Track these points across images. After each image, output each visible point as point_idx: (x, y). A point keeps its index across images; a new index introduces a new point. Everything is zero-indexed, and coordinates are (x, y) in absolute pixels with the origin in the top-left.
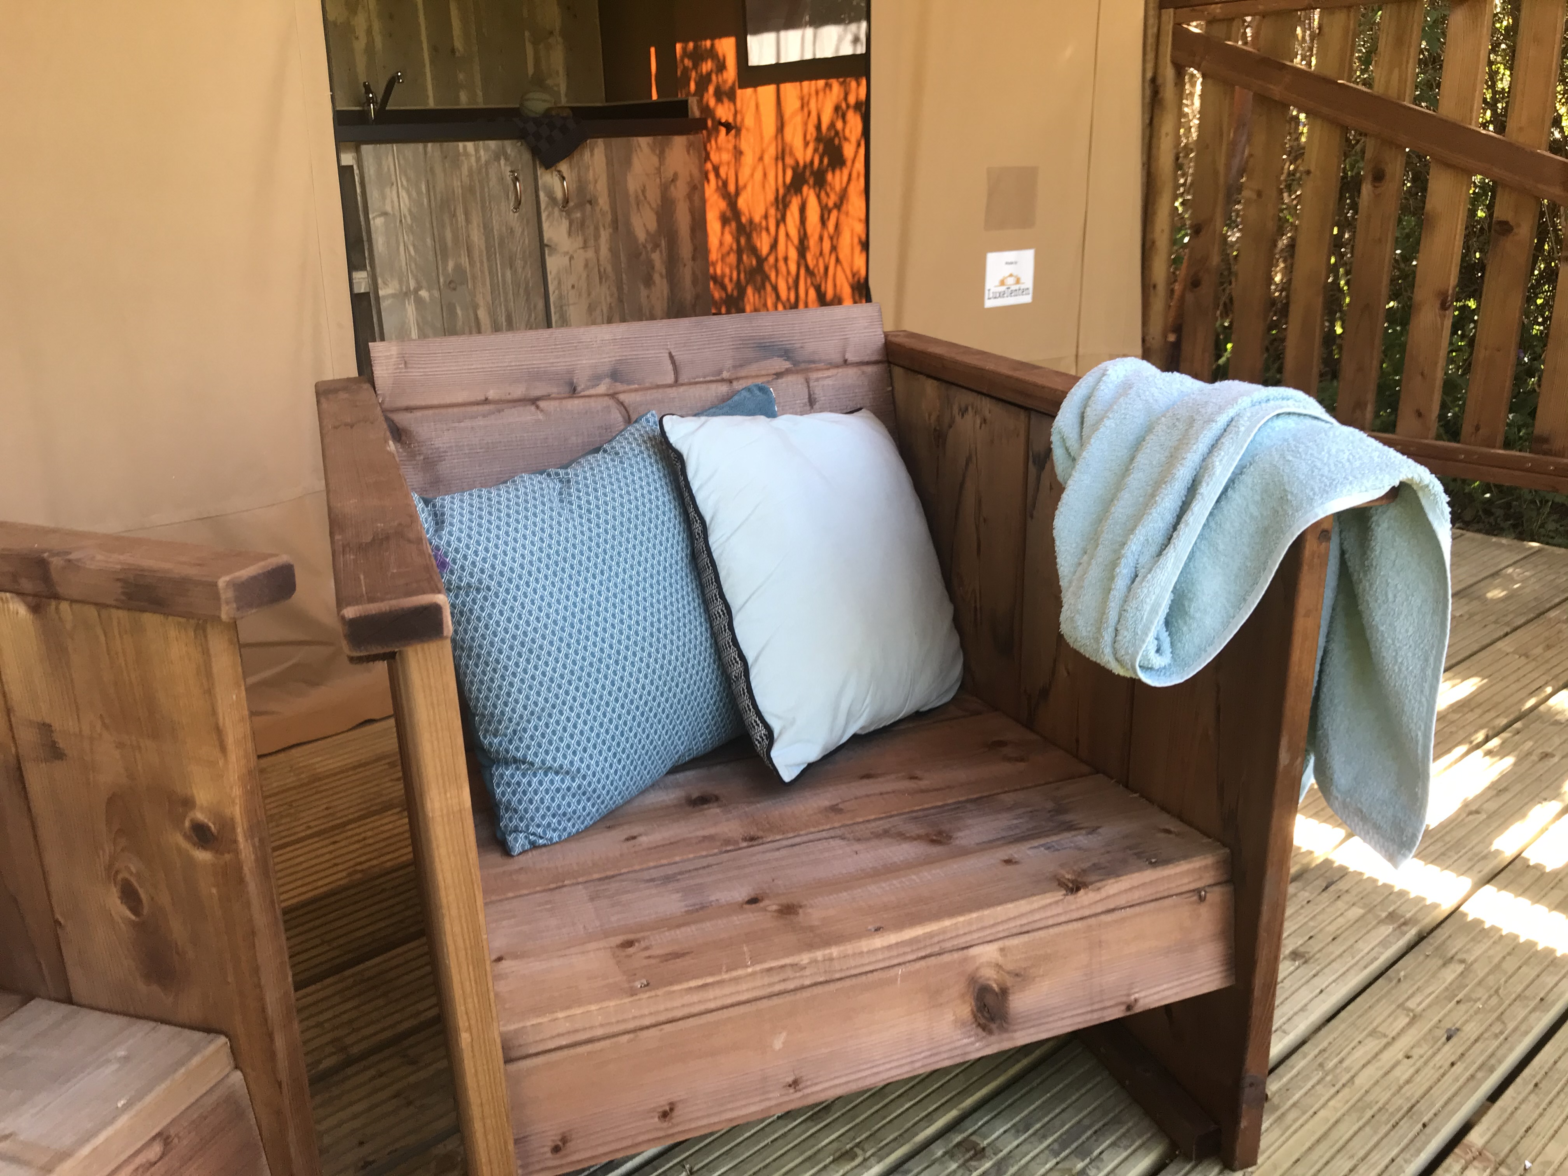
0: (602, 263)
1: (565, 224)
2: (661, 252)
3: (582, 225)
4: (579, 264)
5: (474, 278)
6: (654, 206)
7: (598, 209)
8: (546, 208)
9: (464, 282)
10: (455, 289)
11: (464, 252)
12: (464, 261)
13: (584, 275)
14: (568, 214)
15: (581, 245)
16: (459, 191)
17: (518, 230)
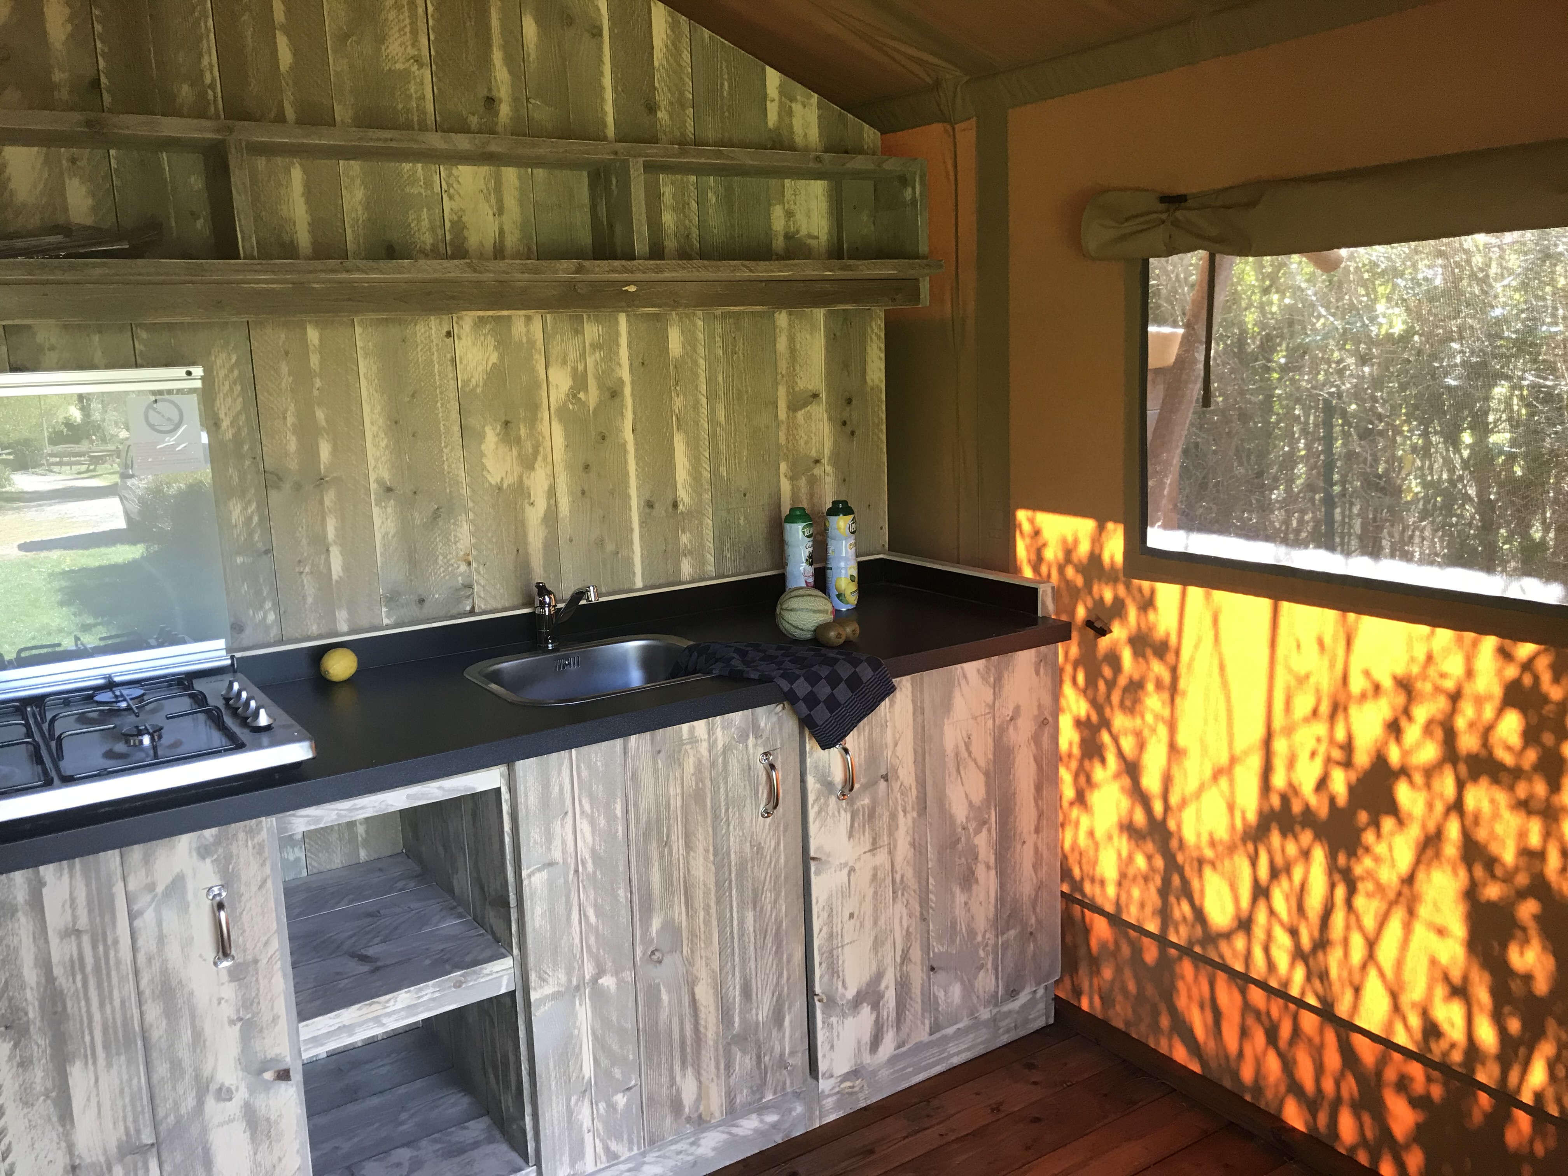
0: (898, 868)
1: (845, 818)
2: (989, 831)
3: (872, 814)
4: (864, 877)
5: (693, 935)
6: (982, 762)
7: (896, 786)
8: (816, 800)
9: (676, 947)
10: (660, 962)
11: (679, 900)
12: (679, 914)
13: (870, 892)
14: (851, 803)
15: (868, 847)
16: (676, 803)
17: (769, 845)
